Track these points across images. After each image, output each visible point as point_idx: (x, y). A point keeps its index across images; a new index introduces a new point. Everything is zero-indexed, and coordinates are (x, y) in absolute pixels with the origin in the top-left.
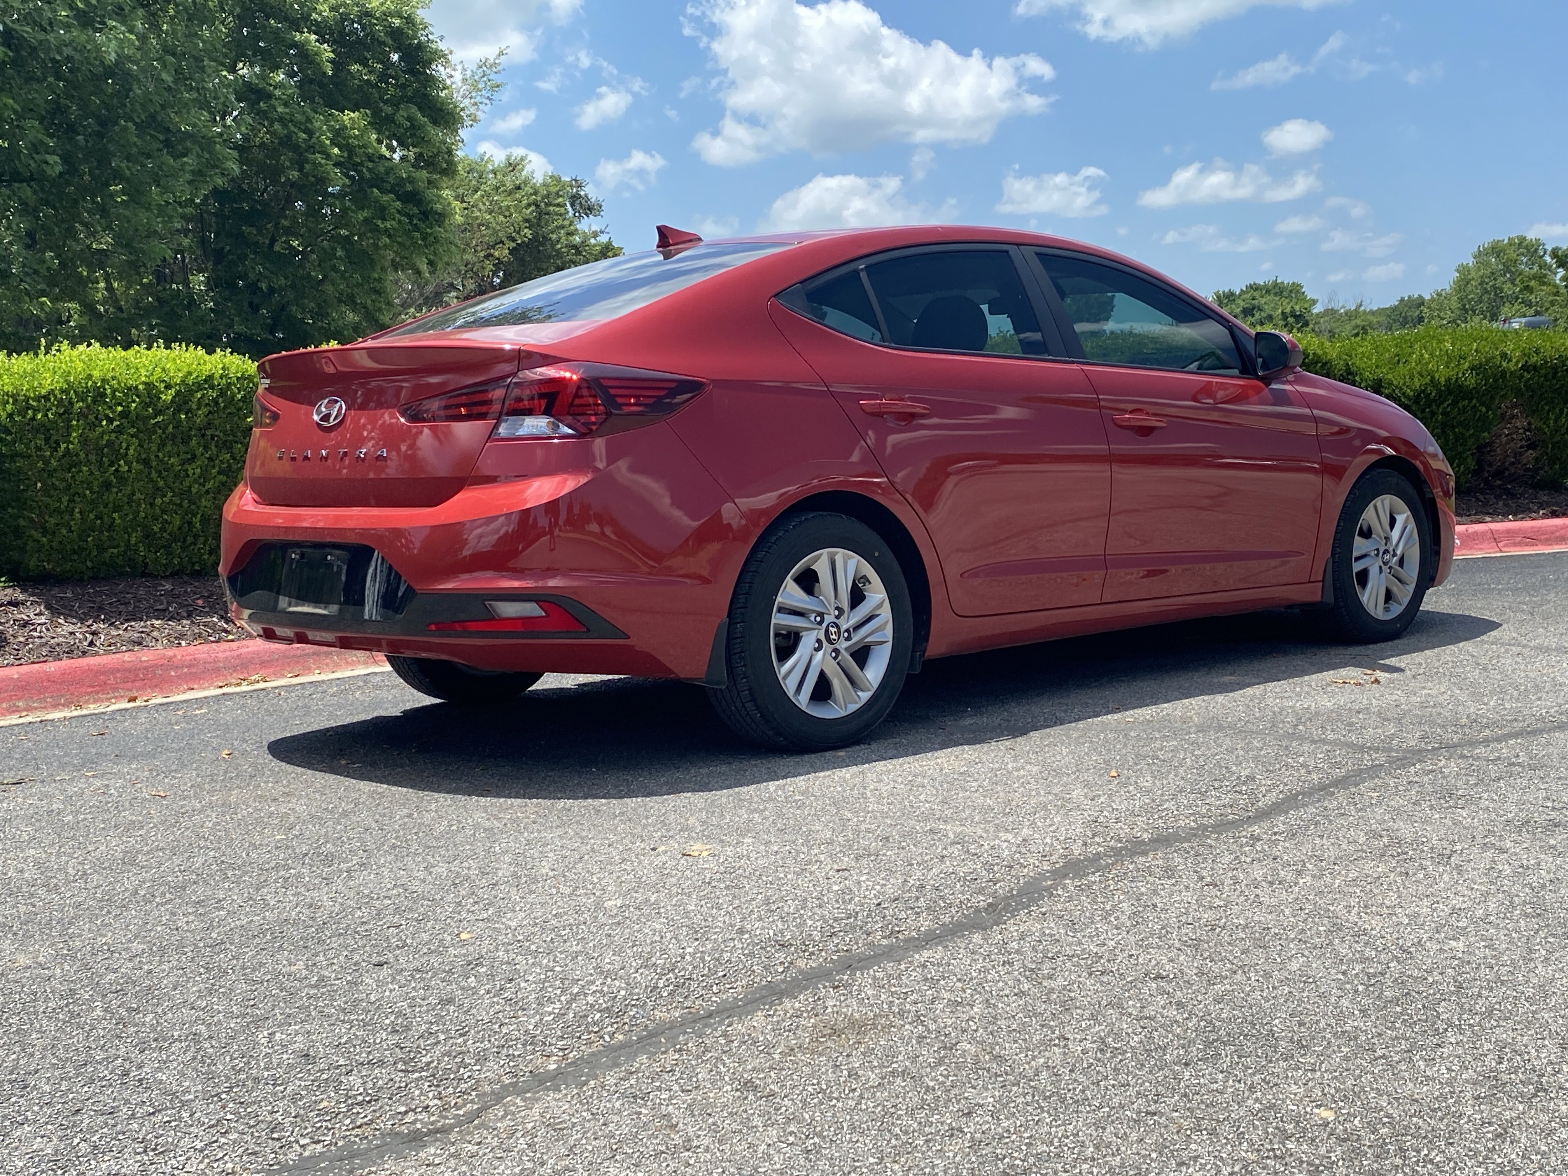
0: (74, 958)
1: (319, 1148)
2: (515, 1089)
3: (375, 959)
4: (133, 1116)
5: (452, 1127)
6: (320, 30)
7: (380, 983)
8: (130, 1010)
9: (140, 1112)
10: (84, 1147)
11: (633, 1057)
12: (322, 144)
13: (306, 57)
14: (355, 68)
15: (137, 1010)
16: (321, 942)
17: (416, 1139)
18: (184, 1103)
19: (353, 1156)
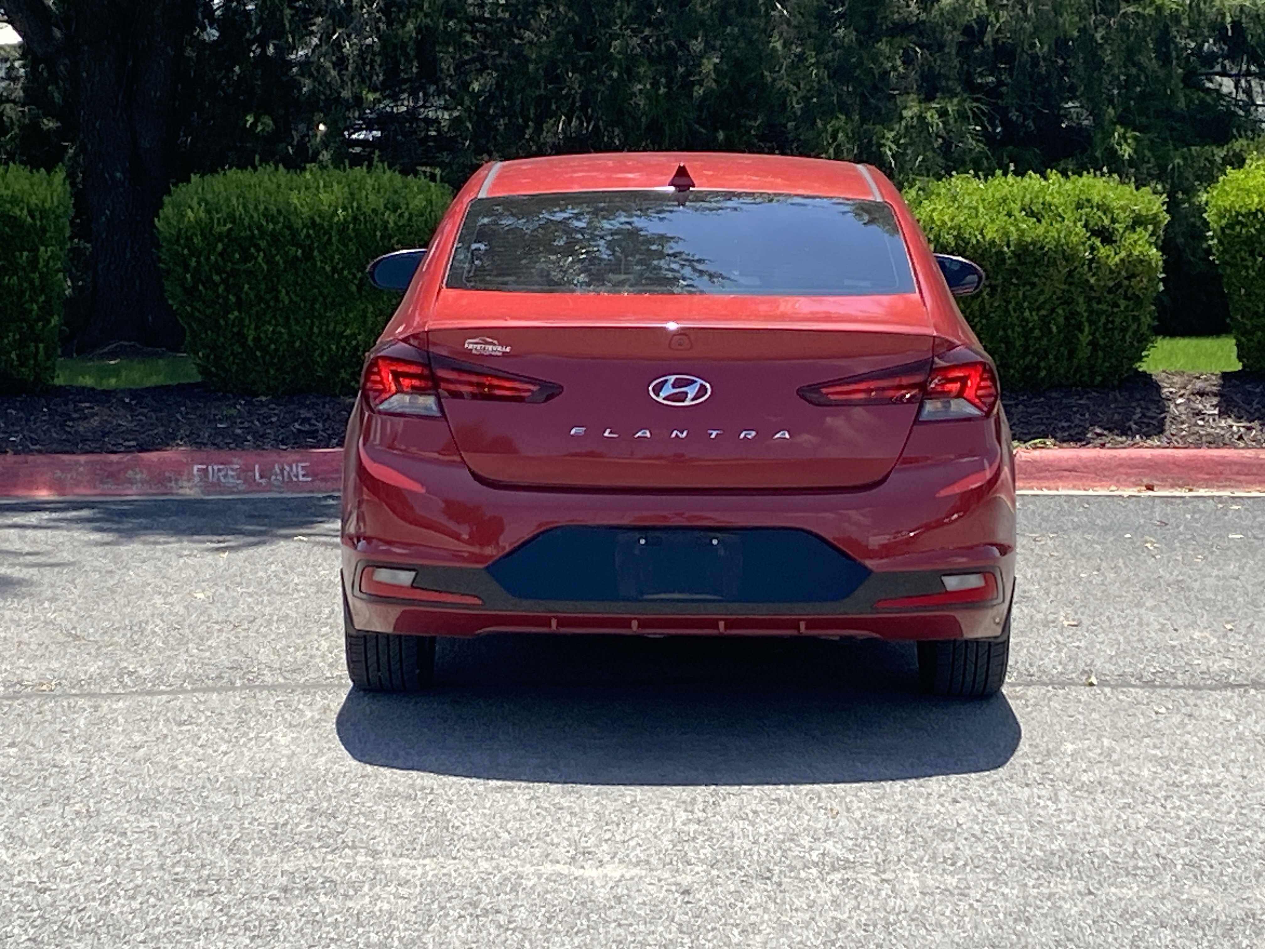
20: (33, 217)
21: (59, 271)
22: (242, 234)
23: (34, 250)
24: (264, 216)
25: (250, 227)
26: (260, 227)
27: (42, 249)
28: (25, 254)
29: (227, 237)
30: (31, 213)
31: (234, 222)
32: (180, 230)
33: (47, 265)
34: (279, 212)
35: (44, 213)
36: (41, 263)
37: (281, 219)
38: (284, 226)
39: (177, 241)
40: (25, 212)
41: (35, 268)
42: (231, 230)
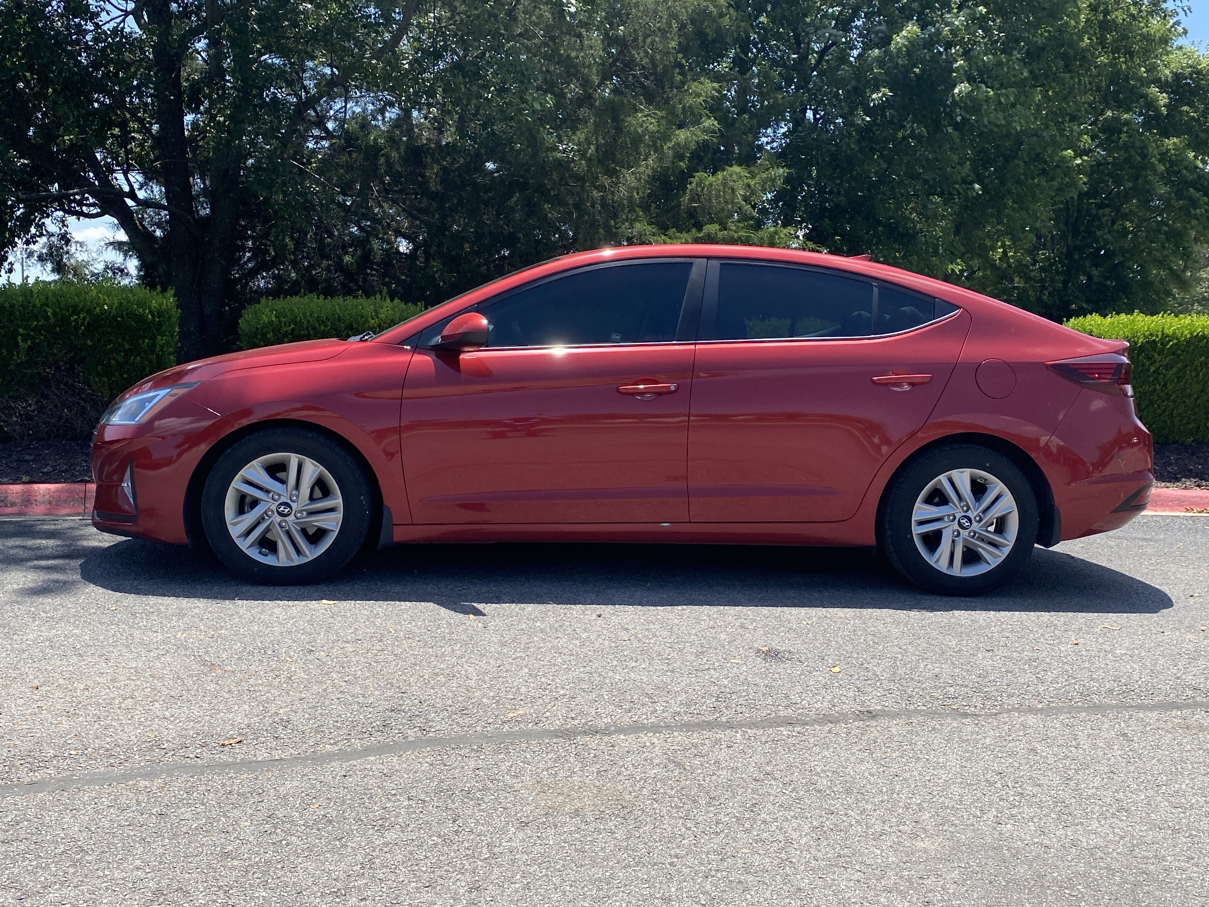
0: (861, 618)
1: (925, 708)
2: (1018, 710)
3: (988, 648)
4: (858, 679)
5: (982, 715)
6: (1163, 86)
7: (984, 658)
8: (874, 642)
9: (862, 678)
10: (836, 684)
11: (1079, 712)
12: (1152, 164)
13: (1151, 104)
14: (1185, 108)
15: (877, 643)
16: (969, 636)
17: (965, 715)
18: (879, 680)
19: (936, 714)
20: (153, 315)
21: (171, 353)
22: (302, 333)
23: (153, 338)
24: (318, 321)
25: (307, 328)
26: (314, 328)
27: (159, 338)
28: (147, 341)
29: (291, 334)
30: (151, 312)
31: (296, 324)
32: (257, 329)
33: (162, 349)
34: (328, 319)
35: (160, 314)
36: (158, 349)
37: (330, 324)
38: (331, 328)
39: (256, 337)
40: (147, 311)
41: (153, 352)
42: (293, 329)
